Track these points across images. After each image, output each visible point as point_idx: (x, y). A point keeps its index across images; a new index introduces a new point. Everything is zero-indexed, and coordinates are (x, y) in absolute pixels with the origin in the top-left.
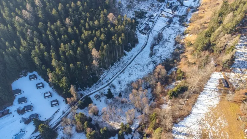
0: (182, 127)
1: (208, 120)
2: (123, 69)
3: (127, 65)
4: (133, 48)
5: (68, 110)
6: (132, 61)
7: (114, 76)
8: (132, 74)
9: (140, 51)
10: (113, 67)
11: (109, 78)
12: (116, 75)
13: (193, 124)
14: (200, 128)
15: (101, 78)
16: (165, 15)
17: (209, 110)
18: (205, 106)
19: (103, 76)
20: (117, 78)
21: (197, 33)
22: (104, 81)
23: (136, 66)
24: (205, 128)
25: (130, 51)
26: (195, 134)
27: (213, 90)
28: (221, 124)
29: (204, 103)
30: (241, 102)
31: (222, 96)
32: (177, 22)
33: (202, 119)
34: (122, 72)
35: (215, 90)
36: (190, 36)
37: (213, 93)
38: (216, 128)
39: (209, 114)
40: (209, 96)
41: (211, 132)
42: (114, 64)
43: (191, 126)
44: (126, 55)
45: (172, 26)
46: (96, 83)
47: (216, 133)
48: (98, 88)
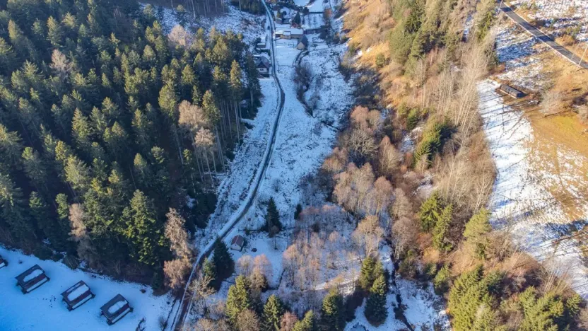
0: (503, 207)
1: (541, 167)
2: (264, 159)
3: (268, 146)
4: (260, 109)
5: (175, 311)
6: (274, 135)
7: (251, 181)
8: (294, 161)
9: (278, 110)
10: (235, 161)
11: (242, 189)
12: (254, 176)
13: (520, 188)
14: (541, 190)
15: (220, 196)
16: (285, 34)
17: (527, 149)
18: (511, 146)
19: (223, 188)
20: (263, 182)
21: (379, 40)
22: (233, 199)
23: (291, 142)
24: (551, 184)
25: (255, 116)
26: (542, 204)
27: (501, 111)
28: (571, 162)
29: (506, 142)
30: (569, 108)
31: (528, 115)
32: (316, 40)
33: (529, 171)
34: (266, 164)
35: (505, 110)
36: (368, 50)
37: (506, 117)
38: (572, 174)
39: (533, 156)
40: (503, 124)
41: (569, 186)
42: (234, 153)
43: (520, 195)
44: (250, 127)
45: (314, 50)
46: (213, 212)
47: (579, 182)
48: (226, 222)
